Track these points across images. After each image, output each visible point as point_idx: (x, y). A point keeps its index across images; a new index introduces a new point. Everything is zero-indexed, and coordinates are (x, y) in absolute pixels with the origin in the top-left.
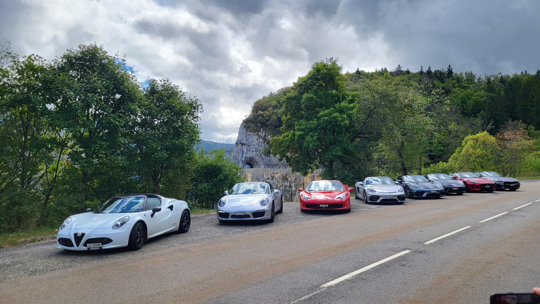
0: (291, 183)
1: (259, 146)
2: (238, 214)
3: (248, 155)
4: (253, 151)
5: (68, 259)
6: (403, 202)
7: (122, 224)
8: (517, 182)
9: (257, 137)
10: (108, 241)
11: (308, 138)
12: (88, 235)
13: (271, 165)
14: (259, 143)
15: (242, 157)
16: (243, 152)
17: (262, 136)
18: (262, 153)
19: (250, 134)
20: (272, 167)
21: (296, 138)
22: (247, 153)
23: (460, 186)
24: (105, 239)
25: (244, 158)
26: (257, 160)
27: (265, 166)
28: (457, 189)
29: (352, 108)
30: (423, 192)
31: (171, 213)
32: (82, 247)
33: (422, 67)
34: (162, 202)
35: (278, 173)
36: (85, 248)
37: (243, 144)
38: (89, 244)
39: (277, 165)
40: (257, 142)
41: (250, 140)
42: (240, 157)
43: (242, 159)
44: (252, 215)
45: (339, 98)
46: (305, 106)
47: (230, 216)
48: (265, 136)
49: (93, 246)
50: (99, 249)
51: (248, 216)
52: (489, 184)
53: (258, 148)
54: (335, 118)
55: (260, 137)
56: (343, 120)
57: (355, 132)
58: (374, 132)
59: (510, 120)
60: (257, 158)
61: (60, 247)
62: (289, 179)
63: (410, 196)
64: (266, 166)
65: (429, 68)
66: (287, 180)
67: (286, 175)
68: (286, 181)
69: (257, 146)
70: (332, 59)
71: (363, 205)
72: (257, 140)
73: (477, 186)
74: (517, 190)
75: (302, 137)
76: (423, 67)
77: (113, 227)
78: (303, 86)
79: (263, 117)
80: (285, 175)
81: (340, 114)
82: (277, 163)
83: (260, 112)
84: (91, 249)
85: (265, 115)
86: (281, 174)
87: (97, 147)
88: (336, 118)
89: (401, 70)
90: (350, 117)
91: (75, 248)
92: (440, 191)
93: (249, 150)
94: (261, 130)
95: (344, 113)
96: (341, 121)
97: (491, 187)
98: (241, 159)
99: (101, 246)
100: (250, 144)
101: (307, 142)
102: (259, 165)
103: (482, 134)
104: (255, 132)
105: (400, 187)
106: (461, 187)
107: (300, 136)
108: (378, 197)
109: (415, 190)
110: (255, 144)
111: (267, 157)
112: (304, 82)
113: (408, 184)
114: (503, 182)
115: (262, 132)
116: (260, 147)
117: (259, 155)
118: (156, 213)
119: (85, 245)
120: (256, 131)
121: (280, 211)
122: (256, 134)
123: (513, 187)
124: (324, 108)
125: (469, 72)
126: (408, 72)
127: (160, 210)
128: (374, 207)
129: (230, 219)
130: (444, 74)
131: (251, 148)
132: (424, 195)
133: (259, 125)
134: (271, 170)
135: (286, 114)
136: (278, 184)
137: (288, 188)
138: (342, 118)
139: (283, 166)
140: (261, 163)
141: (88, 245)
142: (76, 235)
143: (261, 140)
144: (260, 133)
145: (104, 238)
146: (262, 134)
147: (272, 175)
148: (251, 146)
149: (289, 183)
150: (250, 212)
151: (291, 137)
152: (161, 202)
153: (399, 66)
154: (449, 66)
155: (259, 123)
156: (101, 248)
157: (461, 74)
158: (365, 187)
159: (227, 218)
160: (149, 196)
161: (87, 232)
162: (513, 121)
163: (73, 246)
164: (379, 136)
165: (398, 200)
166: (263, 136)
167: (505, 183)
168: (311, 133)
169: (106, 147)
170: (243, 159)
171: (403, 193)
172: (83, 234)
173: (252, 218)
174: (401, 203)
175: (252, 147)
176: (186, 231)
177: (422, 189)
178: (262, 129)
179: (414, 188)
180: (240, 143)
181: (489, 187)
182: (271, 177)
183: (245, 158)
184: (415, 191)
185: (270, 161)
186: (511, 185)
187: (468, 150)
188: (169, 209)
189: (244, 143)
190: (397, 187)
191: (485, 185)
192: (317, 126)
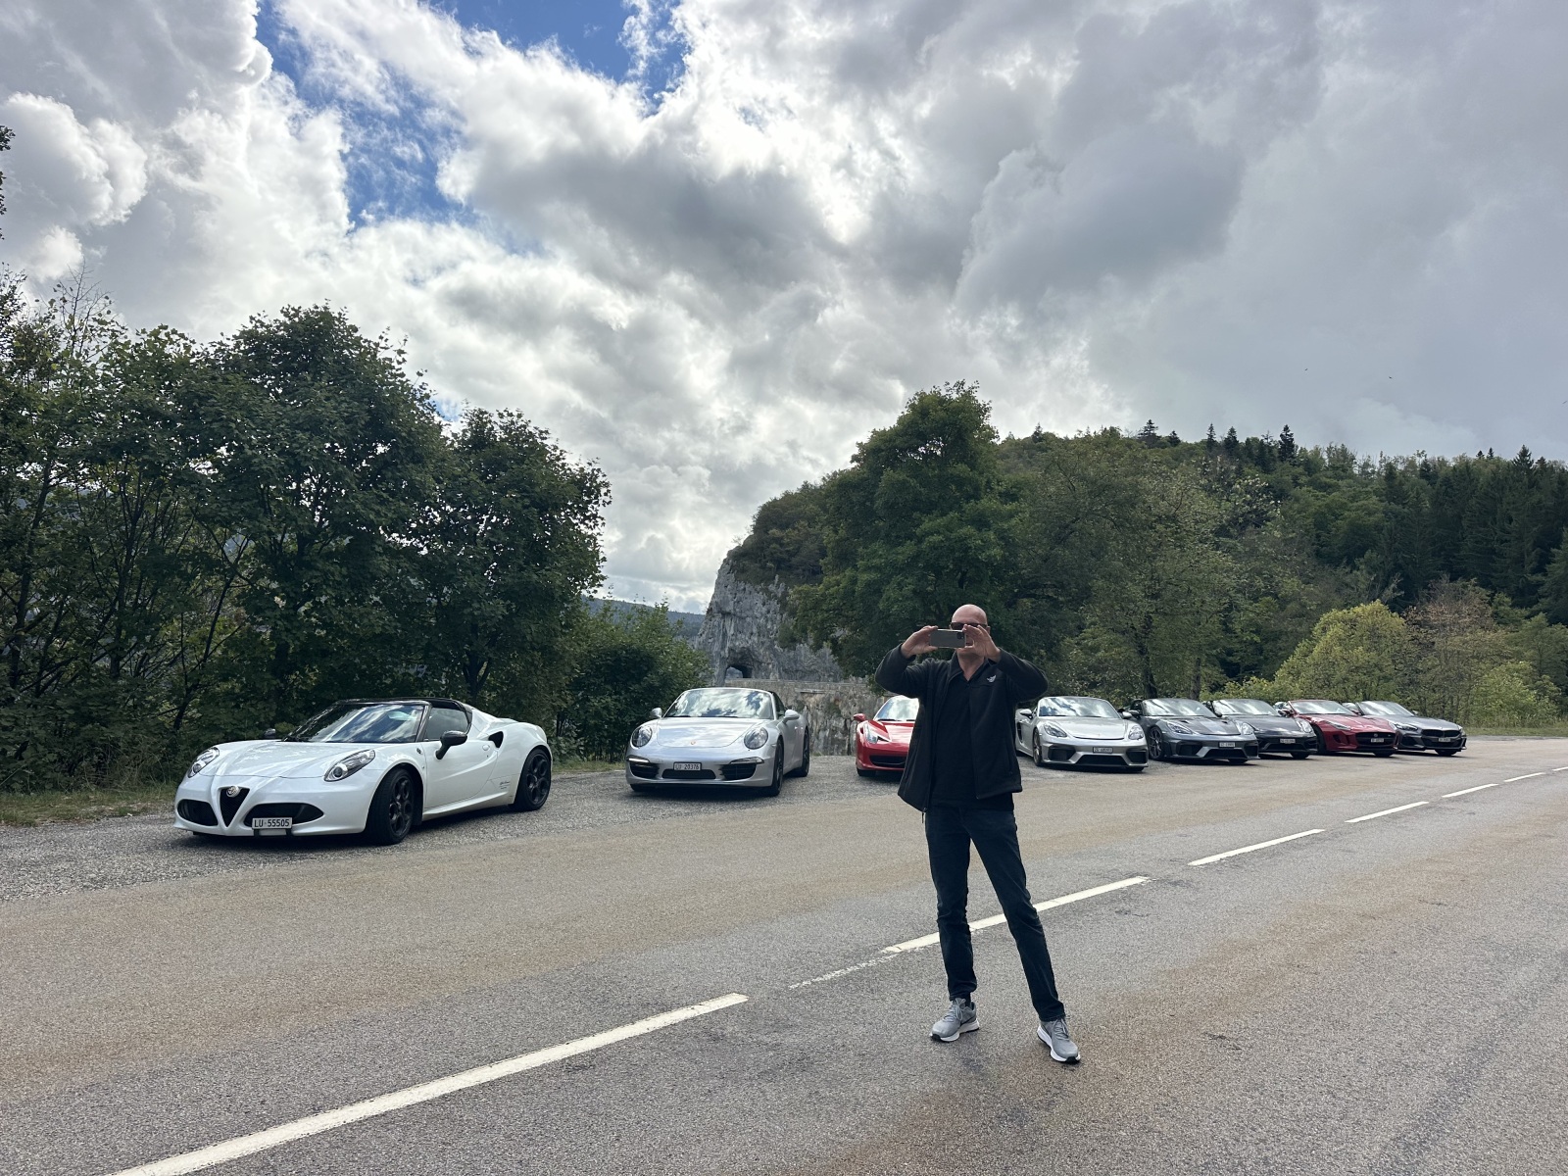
0: (848, 721)
1: (767, 621)
2: (683, 769)
3: (737, 644)
4: (752, 634)
5: (198, 857)
6: (1142, 768)
7: (352, 771)
8: (1457, 733)
9: (762, 596)
10: (309, 812)
11: (890, 591)
12: (257, 793)
13: (797, 671)
14: (768, 612)
15: (723, 648)
16: (725, 635)
17: (776, 596)
18: (775, 639)
19: (744, 589)
20: (801, 678)
21: (858, 588)
22: (737, 639)
23: (1301, 734)
24: (303, 807)
25: (727, 651)
26: (761, 658)
27: (780, 674)
28: (1293, 741)
29: (1011, 516)
30: (1199, 745)
31: (495, 753)
32: (238, 828)
33: (1211, 429)
34: (474, 722)
35: (815, 693)
36: (247, 831)
37: (725, 614)
38: (258, 820)
39: (813, 672)
40: (764, 609)
41: (746, 603)
42: (716, 648)
43: (722, 653)
44: (721, 772)
45: (977, 489)
46: (886, 503)
47: (661, 772)
48: (785, 594)
49: (267, 826)
50: (284, 833)
51: (710, 775)
52: (1381, 734)
53: (766, 627)
54: (962, 540)
55: (770, 596)
56: (987, 544)
57: (1019, 582)
58: (1069, 584)
59: (1446, 577)
60: (761, 651)
61: (182, 825)
62: (844, 711)
63: (1163, 752)
64: (783, 673)
65: (1232, 431)
66: (839, 712)
67: (836, 700)
68: (835, 715)
69: (762, 621)
70: (963, 384)
71: (1030, 770)
72: (764, 604)
73: (1347, 736)
74: (1457, 754)
75: (875, 589)
76: (1215, 430)
77: (326, 776)
78: (883, 451)
79: (781, 545)
80: (832, 700)
81: (980, 530)
82: (813, 667)
83: (775, 532)
84: (263, 833)
85: (786, 540)
86: (823, 696)
87: (316, 577)
88: (965, 539)
89: (1154, 434)
90: (1004, 538)
91: (221, 828)
92: (1246, 744)
93: (740, 629)
94: (774, 578)
95: (988, 526)
96: (981, 549)
97: (1385, 742)
98: (719, 654)
99: (289, 827)
100: (743, 615)
101: (888, 600)
102: (766, 670)
103: (1369, 607)
104: (759, 583)
105: (1134, 727)
106: (1304, 739)
107: (868, 584)
108: (1071, 750)
109: (1176, 737)
110: (759, 615)
111: (788, 651)
112: (886, 441)
113: (1156, 721)
114: (1419, 731)
115: (778, 585)
116: (770, 623)
117: (767, 644)
118: (452, 749)
119: (247, 821)
120: (762, 581)
121: (801, 772)
122: (761, 589)
123: (1447, 746)
124: (935, 512)
125: (1339, 447)
126: (1174, 440)
127: (462, 740)
128: (1060, 774)
129: (661, 780)
130: (1271, 449)
131: (745, 625)
132: (1202, 753)
133: (769, 564)
134: (796, 686)
135: (834, 526)
136: (815, 723)
137: (839, 736)
138: (982, 541)
139: (830, 676)
140: (771, 666)
141: (256, 821)
142: (224, 792)
143: (774, 605)
144: (772, 587)
145: (299, 805)
146: (777, 588)
147: (800, 698)
148: (748, 619)
149: (843, 721)
150: (715, 763)
151: (845, 587)
152: (469, 722)
153: (1150, 423)
154: (1286, 429)
155: (771, 561)
156: (289, 831)
157: (1317, 452)
158: (1036, 722)
159: (653, 777)
160: (435, 705)
161: (254, 785)
162: (1452, 580)
163: (215, 822)
164: (1085, 595)
165: (1126, 760)
166: (780, 595)
167: (1425, 732)
168: (899, 578)
169: (339, 579)
170: (726, 653)
171: (1142, 742)
172: (244, 792)
173: (718, 781)
174: (1137, 771)
175: (749, 624)
176: (537, 808)
177: (1196, 735)
178: (777, 576)
179: (1174, 734)
180: (717, 610)
181: (1381, 740)
182: (796, 704)
183: (731, 650)
184: (1176, 741)
185: (795, 662)
186: (1442, 740)
187: (1328, 651)
188: (491, 743)
189: (728, 610)
190: (1127, 727)
191: (1371, 734)
192: (915, 558)
